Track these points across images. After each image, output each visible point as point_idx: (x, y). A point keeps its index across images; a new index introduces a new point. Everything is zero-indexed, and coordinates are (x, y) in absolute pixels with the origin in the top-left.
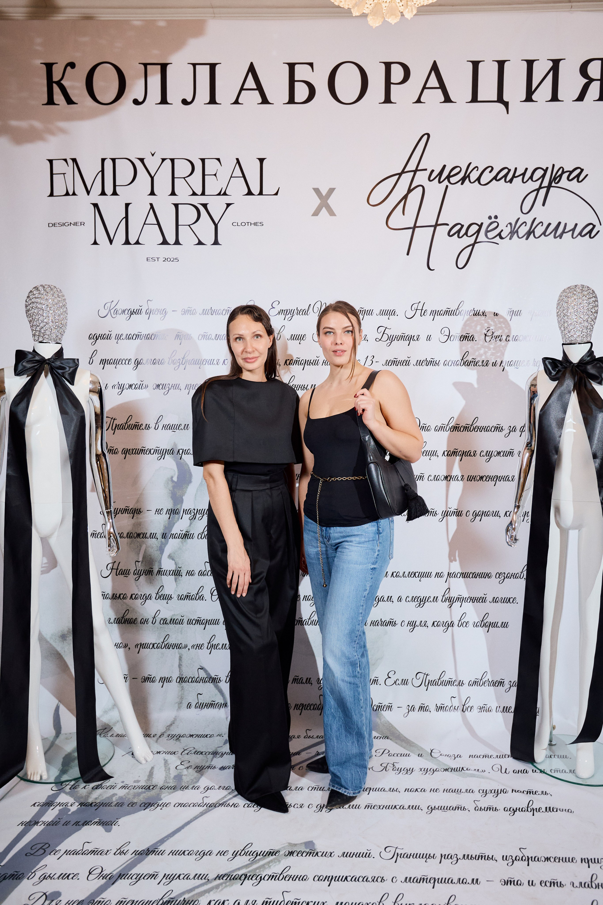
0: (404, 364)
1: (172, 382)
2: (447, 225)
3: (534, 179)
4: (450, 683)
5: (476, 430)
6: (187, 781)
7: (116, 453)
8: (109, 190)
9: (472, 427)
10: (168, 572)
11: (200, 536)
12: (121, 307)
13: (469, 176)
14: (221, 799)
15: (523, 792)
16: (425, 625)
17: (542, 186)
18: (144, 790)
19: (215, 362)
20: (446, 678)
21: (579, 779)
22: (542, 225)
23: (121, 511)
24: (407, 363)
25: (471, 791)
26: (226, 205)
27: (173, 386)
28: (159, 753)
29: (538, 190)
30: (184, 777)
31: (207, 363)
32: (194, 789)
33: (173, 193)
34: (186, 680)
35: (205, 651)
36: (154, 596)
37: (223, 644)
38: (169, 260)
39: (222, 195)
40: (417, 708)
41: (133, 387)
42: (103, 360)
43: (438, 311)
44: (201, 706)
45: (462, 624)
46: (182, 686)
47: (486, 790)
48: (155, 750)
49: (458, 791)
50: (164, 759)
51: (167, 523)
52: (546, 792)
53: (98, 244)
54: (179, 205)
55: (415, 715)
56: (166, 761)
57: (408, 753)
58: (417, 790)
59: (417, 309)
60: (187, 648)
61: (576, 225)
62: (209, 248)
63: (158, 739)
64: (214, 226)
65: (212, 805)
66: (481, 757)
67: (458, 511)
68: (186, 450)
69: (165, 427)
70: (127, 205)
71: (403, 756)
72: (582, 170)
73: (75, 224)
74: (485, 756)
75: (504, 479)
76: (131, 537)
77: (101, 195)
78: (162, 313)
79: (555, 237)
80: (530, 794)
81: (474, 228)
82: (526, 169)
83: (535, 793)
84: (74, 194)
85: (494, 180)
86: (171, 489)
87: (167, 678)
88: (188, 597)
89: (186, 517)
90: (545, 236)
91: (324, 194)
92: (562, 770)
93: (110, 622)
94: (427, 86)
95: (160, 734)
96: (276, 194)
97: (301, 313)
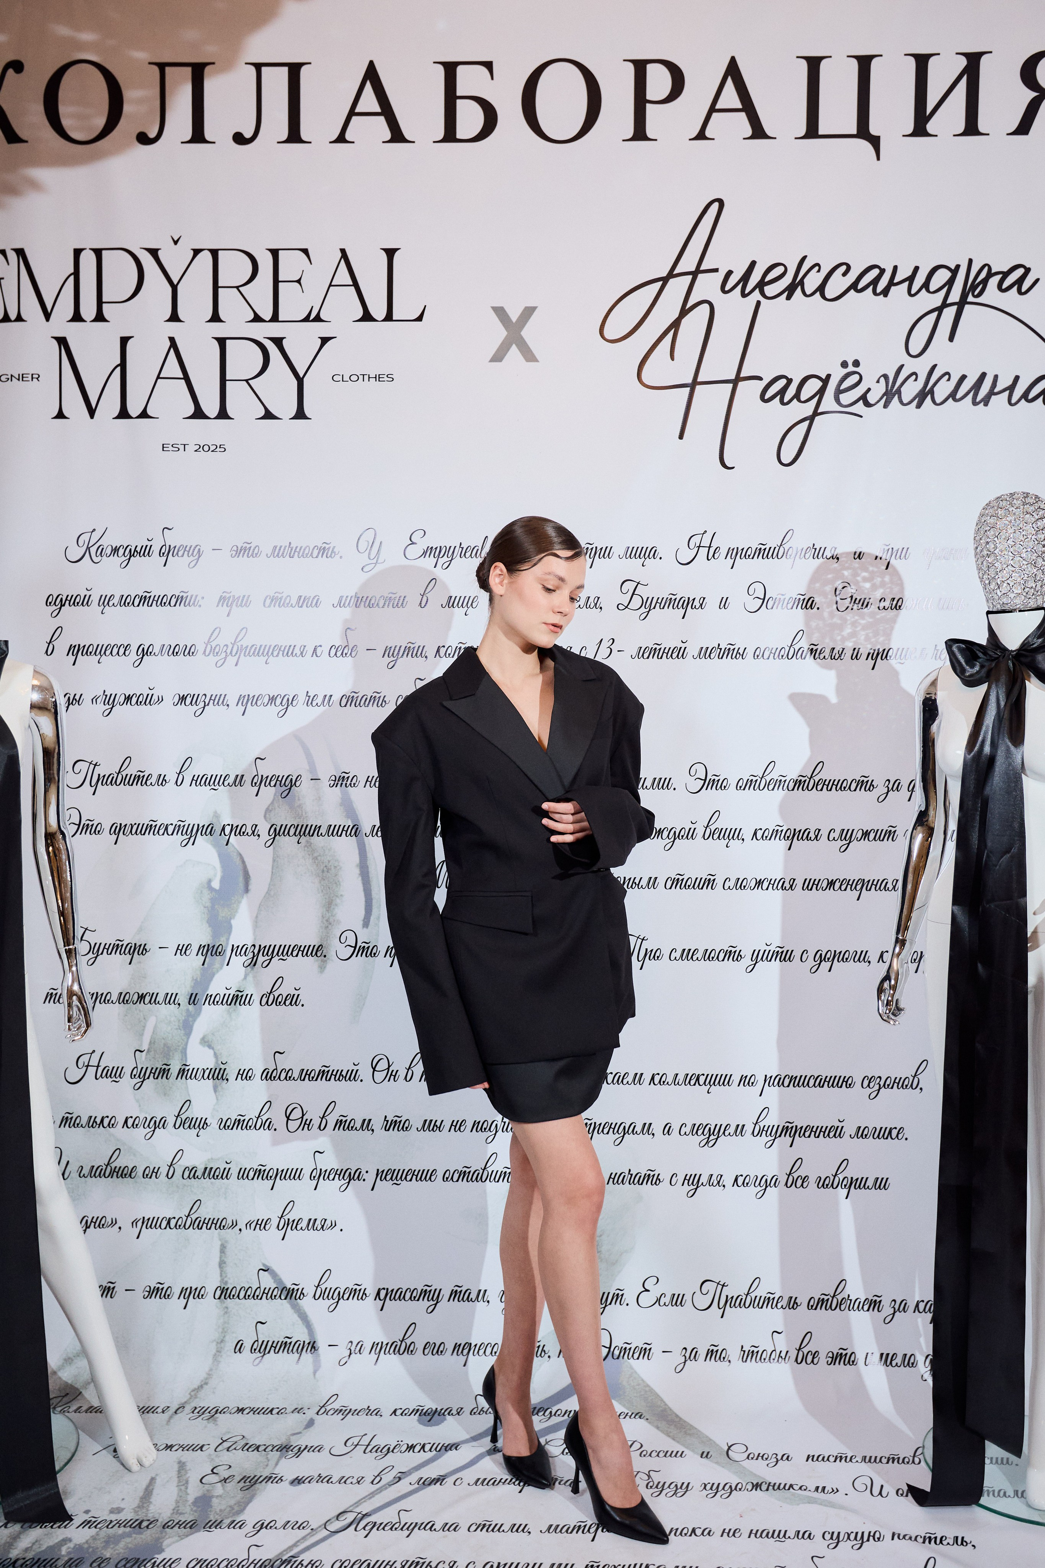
0: (675, 655)
1: (211, 690)
2: (760, 378)
3: (932, 289)
4: (768, 1301)
5: (819, 787)
6: (221, 1510)
7: (97, 832)
8: (88, 309)
9: (812, 781)
10: (200, 1073)
11: (264, 1000)
12: (109, 541)
13: (802, 283)
14: (284, 1551)
15: (916, 1539)
16: (719, 1182)
17: (948, 302)
18: (128, 1529)
19: (297, 651)
20: (761, 1292)
21: (1032, 1511)
22: (949, 380)
23: (108, 949)
24: (680, 653)
25: (806, 1535)
26: (320, 341)
27: (213, 698)
28: (169, 1447)
29: (940, 310)
30: (215, 1501)
31: (281, 653)
32: (234, 1527)
33: (215, 318)
34: (233, 1293)
35: (273, 1234)
36: (171, 1120)
37: (310, 1220)
38: (206, 448)
39: (314, 320)
40: (702, 1353)
41: (134, 700)
42: (75, 646)
43: (743, 549)
44: (263, 1348)
45: (795, 1182)
46: (225, 1305)
47: (839, 1533)
48: (162, 1443)
49: (779, 1535)
50: (180, 1462)
51: (198, 972)
52: (963, 1538)
53: (64, 417)
54: (228, 341)
55: (700, 1367)
56: (182, 1466)
57: (681, 1449)
58: (694, 1531)
59: (699, 547)
60: (237, 1228)
61: (1017, 378)
62: (286, 426)
63: (171, 1417)
64: (296, 382)
65: (266, 1563)
66: (832, 1459)
67: (785, 950)
68: (237, 827)
69: (197, 781)
70: (124, 341)
71: (670, 1455)
72: (1028, 270)
73: (22, 377)
74: (839, 1458)
75: (876, 885)
76: (127, 1001)
77: (72, 320)
78: (192, 554)
79: (975, 403)
80: (930, 1543)
81: (813, 386)
82: (916, 269)
83: (941, 1542)
84: (19, 318)
85: (852, 290)
86: (208, 904)
87: (196, 1289)
88: (239, 1123)
89: (238, 961)
90: (955, 400)
91: (514, 319)
92: (1000, 1491)
93: (82, 1175)
94: (718, 107)
95: (178, 1407)
96: (420, 319)
97: (468, 554)
